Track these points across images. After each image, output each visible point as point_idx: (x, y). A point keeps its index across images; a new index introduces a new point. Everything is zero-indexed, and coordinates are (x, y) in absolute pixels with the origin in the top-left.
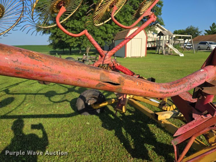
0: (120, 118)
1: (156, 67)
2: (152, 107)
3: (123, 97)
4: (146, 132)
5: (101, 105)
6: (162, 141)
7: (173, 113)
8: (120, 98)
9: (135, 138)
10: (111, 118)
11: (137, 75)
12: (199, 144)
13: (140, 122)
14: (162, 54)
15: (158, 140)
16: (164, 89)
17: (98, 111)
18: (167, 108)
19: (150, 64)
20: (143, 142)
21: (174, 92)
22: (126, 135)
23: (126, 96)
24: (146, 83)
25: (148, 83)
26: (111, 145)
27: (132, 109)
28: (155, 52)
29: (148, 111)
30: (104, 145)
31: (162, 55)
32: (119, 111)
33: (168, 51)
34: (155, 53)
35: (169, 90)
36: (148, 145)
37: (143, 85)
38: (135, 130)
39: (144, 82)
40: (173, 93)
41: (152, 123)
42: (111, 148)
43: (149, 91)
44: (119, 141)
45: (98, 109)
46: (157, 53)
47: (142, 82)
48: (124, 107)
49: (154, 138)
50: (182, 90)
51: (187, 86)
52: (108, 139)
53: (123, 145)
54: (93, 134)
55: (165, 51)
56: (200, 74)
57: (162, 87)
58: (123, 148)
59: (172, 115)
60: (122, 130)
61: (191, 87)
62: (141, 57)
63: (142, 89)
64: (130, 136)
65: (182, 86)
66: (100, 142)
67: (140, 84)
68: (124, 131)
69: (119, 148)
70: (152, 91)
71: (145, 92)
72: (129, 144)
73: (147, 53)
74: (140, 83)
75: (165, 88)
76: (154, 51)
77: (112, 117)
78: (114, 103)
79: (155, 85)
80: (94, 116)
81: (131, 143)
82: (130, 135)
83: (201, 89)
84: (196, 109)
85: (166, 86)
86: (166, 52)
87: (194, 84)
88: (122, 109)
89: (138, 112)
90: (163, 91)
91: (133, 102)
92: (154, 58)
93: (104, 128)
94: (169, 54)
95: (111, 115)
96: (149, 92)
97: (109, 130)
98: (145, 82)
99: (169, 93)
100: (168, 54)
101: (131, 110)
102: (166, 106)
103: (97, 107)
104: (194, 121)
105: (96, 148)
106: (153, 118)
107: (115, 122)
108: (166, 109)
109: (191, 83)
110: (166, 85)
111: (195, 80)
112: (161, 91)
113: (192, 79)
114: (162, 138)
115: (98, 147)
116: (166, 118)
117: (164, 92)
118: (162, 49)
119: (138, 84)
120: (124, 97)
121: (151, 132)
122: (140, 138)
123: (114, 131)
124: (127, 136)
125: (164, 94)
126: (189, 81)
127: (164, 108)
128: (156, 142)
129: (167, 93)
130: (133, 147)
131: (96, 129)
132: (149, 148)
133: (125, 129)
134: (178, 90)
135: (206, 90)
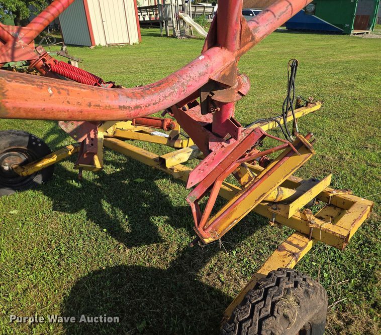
0: (96, 183)
1: (163, 65)
2: (160, 147)
3: (89, 136)
4: (152, 196)
5: (39, 165)
6: (181, 203)
7: (192, 150)
8: (81, 140)
9: (130, 212)
10: (73, 187)
11: (109, 83)
12: (232, 190)
13: (138, 180)
14: (174, 36)
15: (175, 203)
16: (129, 100)
17: (38, 179)
18: (182, 144)
19: (151, 61)
20: (147, 216)
21: (154, 104)
22: (113, 212)
23: (96, 134)
24: (77, 89)
25: (83, 90)
26: (81, 241)
27: (120, 160)
28: (159, 33)
29: (148, 156)
30: (62, 245)
31: (174, 39)
32: (87, 169)
33: (184, 30)
34: (159, 35)
35: (141, 102)
36: (157, 217)
37: (68, 94)
38: (129, 197)
39: (70, 88)
40: (152, 105)
41: (161, 176)
42: (80, 246)
43: (90, 105)
44: (98, 228)
45: (36, 174)
46: (164, 36)
47: (63, 87)
48: (96, 157)
49: (168, 203)
50: (169, 98)
51: (176, 90)
52: (71, 230)
53: (108, 232)
54: (32, 231)
55: (179, 30)
56: (198, 65)
57: (122, 95)
58: (107, 238)
59: (190, 154)
60: (101, 205)
61: (184, 91)
62: (131, 44)
63: (68, 102)
64: (121, 212)
65: (168, 91)
66: (54, 241)
67: (59, 93)
68: (106, 206)
69: (99, 240)
70: (99, 106)
71: (79, 108)
72: (119, 226)
73: (141, 35)
74: (58, 89)
75: (132, 98)
76: (157, 31)
77: (76, 184)
78: (73, 154)
79: (105, 93)
80: (30, 192)
81: (124, 223)
82: (121, 209)
83: (210, 95)
84: (214, 134)
85: (133, 93)
86: (182, 33)
87: (189, 86)
88: (92, 163)
89: (133, 162)
90: (127, 104)
91: (115, 144)
92: (159, 46)
93: (58, 213)
94: (189, 37)
95: (74, 181)
96: (88, 108)
97: (72, 212)
98: (73, 87)
99: (141, 107)
100: (186, 36)
101: (118, 161)
102: (180, 140)
103: (31, 171)
104: (211, 155)
105: (45, 256)
106: (159, 167)
107: (84, 193)
108: (180, 146)
109: (183, 84)
110: (134, 91)
111: (190, 77)
112: (122, 105)
113: (184, 76)
114: (182, 198)
115: (49, 252)
116: (181, 162)
117: (129, 107)
118: (173, 26)
119: (51, 92)
120: (92, 136)
121: (162, 194)
122: (140, 210)
123: (84, 212)
124: (115, 213)
125: (132, 110)
126: (180, 81)
127: (177, 144)
128: (171, 208)
129: (137, 107)
130: (127, 230)
131: (37, 218)
132: (160, 223)
133: (109, 201)
134: (160, 99)
135: (218, 96)
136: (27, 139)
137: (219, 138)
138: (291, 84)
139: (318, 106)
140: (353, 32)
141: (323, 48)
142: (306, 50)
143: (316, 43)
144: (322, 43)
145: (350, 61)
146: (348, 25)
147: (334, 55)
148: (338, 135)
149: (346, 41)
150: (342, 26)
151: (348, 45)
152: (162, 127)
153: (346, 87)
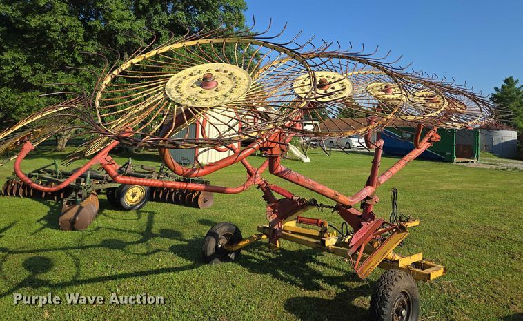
3: (278, 226)
5: (241, 245)
6: (329, 275)
7: (338, 238)
8: (275, 228)
13: (296, 262)
15: (325, 274)
17: (233, 257)
18: (329, 235)
59: (337, 240)
68: (282, 273)
77: (256, 261)
83: (365, 202)
91: (286, 235)
102: (328, 233)
104: (363, 228)
116: (332, 244)
127: (325, 235)
135: (368, 202)
136: (234, 228)
137: (366, 221)
138: (394, 204)
139: (416, 223)
140: (456, 160)
141: (424, 175)
142: (406, 177)
143: (417, 169)
144: (422, 170)
145: (450, 191)
146: (449, 154)
147: (435, 183)
148: (436, 246)
149: (449, 169)
150: (443, 154)
151: (451, 174)
152: (317, 225)
153: (445, 213)
